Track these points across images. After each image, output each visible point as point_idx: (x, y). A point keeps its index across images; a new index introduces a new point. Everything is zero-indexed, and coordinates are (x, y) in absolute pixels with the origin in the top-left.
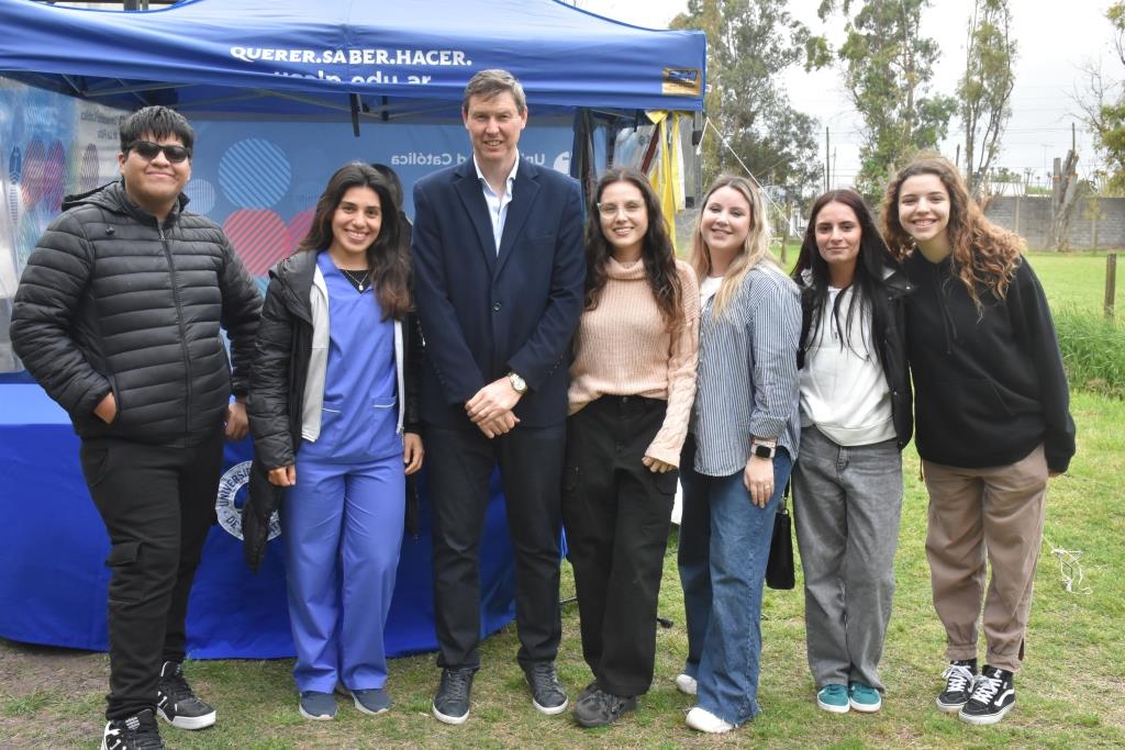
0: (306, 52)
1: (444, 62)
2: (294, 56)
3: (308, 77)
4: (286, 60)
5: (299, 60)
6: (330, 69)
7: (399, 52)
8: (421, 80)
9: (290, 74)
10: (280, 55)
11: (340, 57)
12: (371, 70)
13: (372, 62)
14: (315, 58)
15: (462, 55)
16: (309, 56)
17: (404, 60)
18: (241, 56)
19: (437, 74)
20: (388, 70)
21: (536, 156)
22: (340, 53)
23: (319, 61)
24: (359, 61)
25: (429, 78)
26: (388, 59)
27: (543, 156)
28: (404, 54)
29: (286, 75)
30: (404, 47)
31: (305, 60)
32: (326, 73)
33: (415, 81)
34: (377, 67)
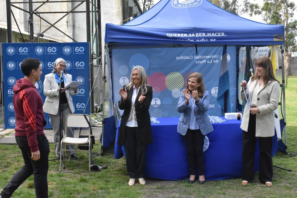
0: (185, 34)
1: (219, 35)
2: (182, 35)
3: (185, 40)
4: (180, 36)
5: (183, 36)
6: (191, 38)
7: (208, 33)
8: (213, 40)
9: (181, 40)
10: (179, 35)
11: (193, 35)
12: (200, 38)
13: (202, 36)
14: (187, 36)
15: (224, 33)
16: (186, 35)
17: (209, 35)
18: (169, 36)
19: (217, 38)
20: (205, 38)
21: (216, 55)
23: (188, 36)
24: (198, 36)
25: (215, 39)
26: (205, 35)
27: (218, 55)
28: (209, 34)
29: (180, 40)
30: (209, 32)
31: (185, 36)
32: (190, 39)
33: (212, 40)
34: (202, 37)
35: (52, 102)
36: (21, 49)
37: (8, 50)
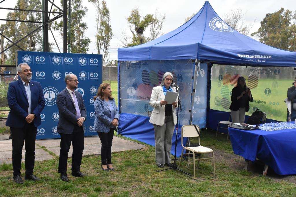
1: (268, 58)
3: (249, 61)
7: (262, 56)
10: (245, 56)
11: (253, 57)
12: (257, 59)
15: (271, 56)
16: (248, 56)
18: (239, 56)
19: (266, 60)
20: (260, 59)
22: (253, 56)
23: (250, 57)
24: (256, 58)
26: (260, 57)
29: (245, 60)
32: (252, 60)
33: (263, 62)
34: (258, 59)
35: (159, 114)
36: (37, 58)
37: (24, 58)
